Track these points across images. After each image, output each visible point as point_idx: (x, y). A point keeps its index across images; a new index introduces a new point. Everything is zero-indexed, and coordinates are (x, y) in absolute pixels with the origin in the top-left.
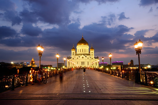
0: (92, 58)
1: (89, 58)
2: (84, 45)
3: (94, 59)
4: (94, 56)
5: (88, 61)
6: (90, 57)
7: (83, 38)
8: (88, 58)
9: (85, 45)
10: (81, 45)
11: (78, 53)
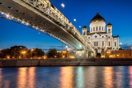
0: (108, 36)
1: (105, 37)
2: (99, 22)
3: (111, 37)
4: (111, 34)
5: (104, 40)
6: (107, 36)
7: (98, 13)
8: (103, 37)
9: (101, 22)
10: (95, 22)
11: (91, 32)
